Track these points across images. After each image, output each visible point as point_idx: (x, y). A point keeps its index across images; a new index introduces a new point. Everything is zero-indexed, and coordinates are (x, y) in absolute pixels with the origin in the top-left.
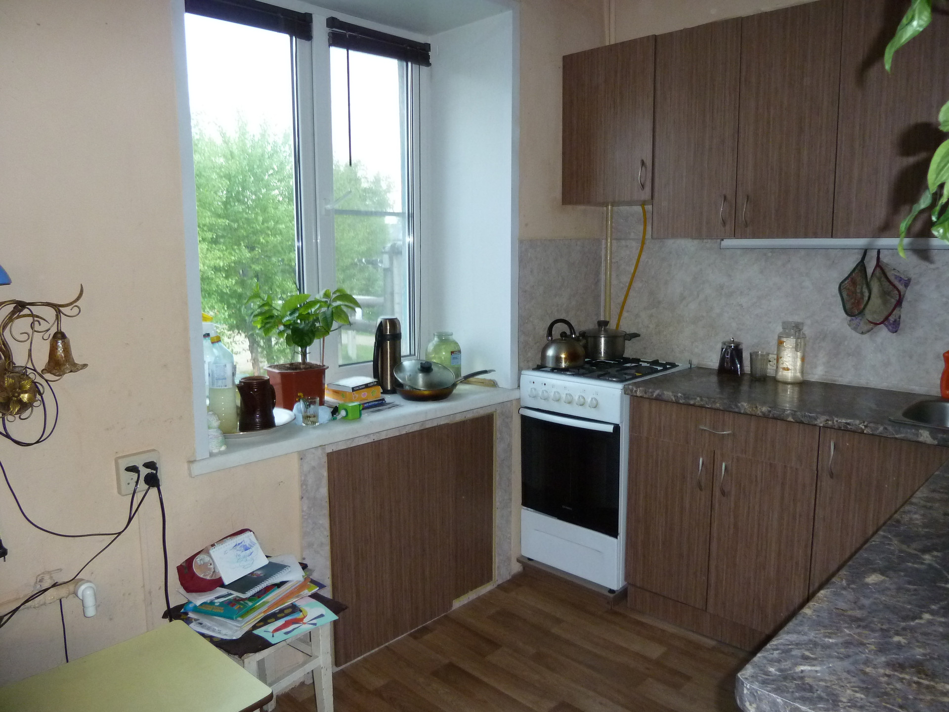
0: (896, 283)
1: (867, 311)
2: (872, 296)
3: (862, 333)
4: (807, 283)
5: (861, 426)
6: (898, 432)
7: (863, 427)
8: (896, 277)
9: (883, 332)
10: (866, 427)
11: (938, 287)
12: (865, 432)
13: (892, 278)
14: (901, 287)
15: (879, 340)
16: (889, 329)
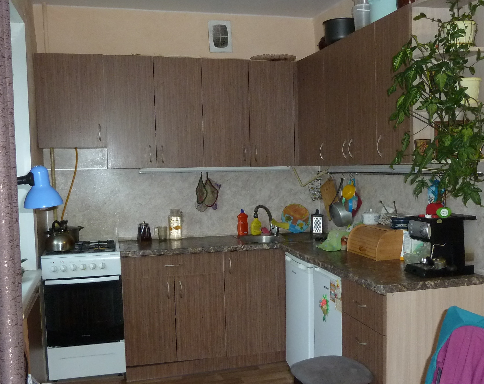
0: (216, 187)
1: (206, 201)
2: (208, 194)
3: (203, 211)
4: (174, 190)
5: (242, 247)
6: (256, 247)
7: (243, 248)
8: (216, 184)
9: (211, 210)
10: (244, 247)
11: (230, 188)
12: (244, 249)
13: (214, 185)
14: (218, 189)
15: (209, 214)
16: (213, 208)
